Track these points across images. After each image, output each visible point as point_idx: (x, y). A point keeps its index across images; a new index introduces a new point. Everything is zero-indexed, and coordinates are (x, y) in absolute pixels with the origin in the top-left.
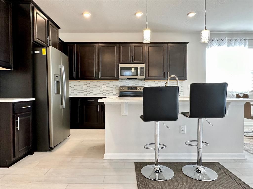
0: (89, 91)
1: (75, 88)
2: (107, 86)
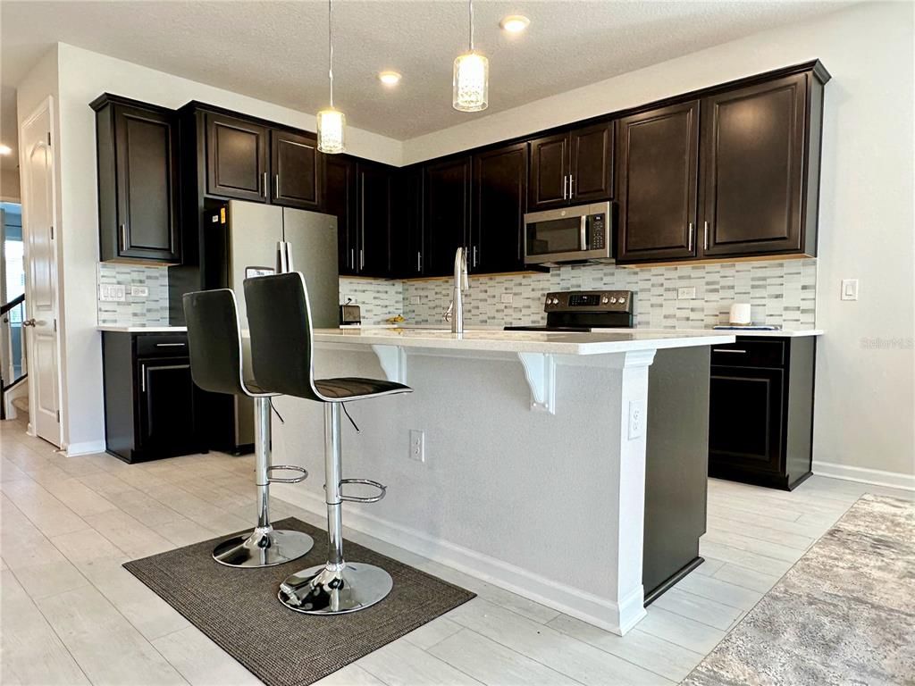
0: (470, 311)
1: (437, 302)
2: (515, 294)
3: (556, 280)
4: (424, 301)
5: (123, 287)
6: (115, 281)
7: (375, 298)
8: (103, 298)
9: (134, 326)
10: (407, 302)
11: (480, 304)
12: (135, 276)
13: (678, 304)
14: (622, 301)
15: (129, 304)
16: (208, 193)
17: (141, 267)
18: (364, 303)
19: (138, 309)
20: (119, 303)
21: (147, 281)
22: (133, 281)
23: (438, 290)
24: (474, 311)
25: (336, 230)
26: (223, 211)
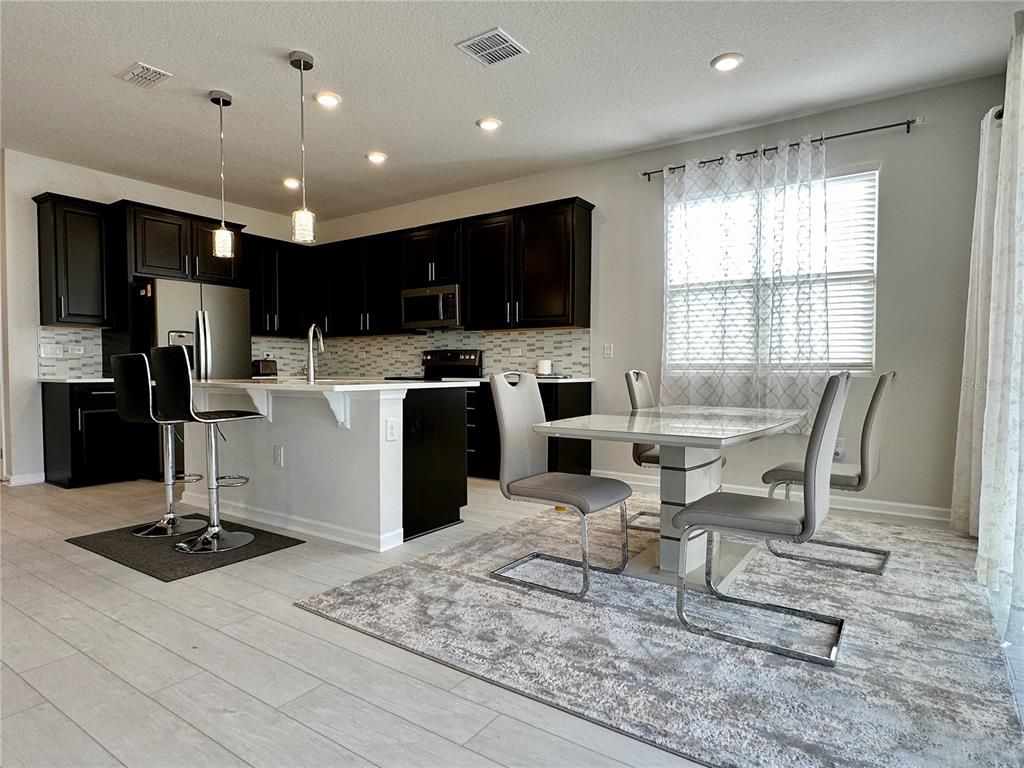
3: (432, 340)
4: (335, 356)
5: (61, 346)
6: (54, 341)
7: (291, 354)
8: (43, 355)
9: (70, 378)
10: (320, 358)
11: (378, 359)
12: (73, 337)
13: (511, 360)
14: (473, 357)
15: (66, 360)
16: (136, 271)
17: (78, 330)
18: (281, 358)
19: (74, 364)
20: (57, 359)
21: (83, 342)
22: (71, 341)
23: (345, 347)
24: (373, 365)
25: (248, 300)
26: (149, 287)
